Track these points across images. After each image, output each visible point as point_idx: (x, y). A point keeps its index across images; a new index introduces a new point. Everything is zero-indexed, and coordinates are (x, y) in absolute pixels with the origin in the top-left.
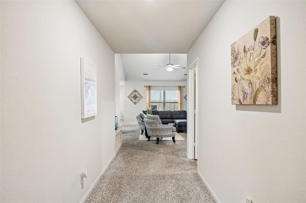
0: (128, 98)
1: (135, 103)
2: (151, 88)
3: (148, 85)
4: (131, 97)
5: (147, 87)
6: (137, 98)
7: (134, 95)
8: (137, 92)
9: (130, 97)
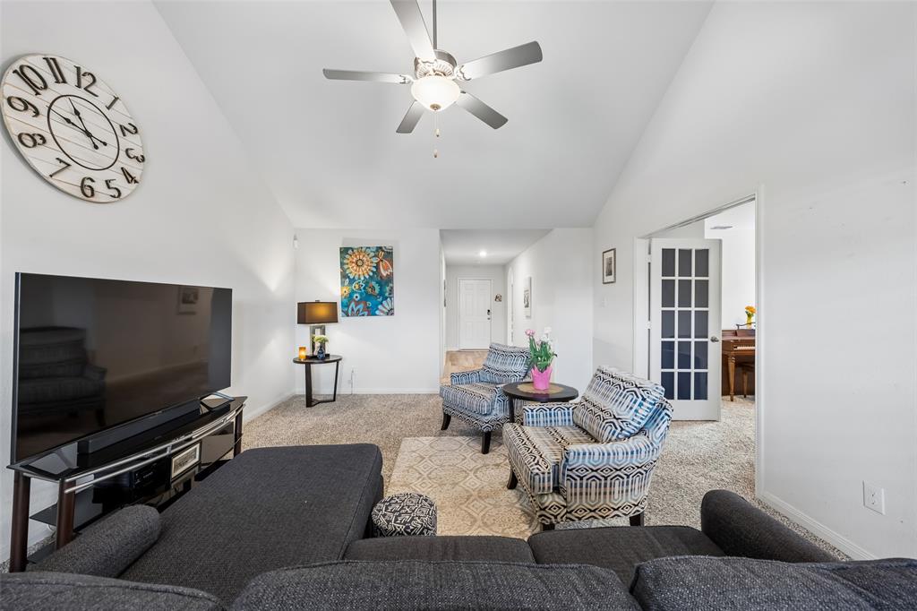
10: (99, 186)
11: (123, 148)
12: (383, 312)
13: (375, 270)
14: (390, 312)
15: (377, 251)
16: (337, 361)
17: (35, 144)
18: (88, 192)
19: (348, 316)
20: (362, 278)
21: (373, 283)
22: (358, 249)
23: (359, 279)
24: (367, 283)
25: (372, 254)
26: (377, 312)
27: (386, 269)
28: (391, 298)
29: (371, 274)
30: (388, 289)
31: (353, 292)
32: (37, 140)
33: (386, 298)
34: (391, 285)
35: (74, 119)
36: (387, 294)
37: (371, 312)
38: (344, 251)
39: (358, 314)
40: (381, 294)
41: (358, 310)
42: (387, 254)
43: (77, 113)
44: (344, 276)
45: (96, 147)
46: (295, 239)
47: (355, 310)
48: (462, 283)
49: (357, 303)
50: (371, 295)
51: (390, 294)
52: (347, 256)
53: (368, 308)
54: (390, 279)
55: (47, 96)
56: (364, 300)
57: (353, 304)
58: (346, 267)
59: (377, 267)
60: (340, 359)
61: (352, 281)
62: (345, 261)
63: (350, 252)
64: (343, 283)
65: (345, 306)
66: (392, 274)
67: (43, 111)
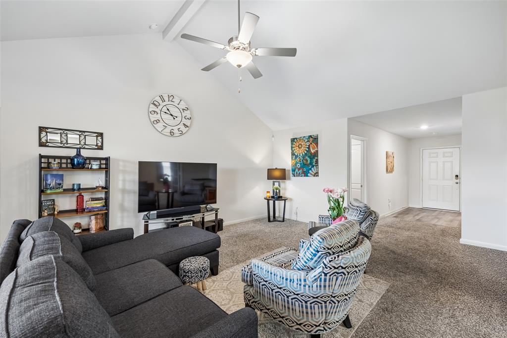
10: (176, 131)
11: (183, 116)
12: (312, 174)
13: (307, 149)
14: (316, 174)
15: (309, 138)
16: (285, 200)
17: (157, 122)
18: (172, 134)
19: (295, 176)
20: (301, 155)
21: (307, 157)
22: (299, 138)
23: (300, 155)
24: (303, 157)
25: (306, 140)
26: (309, 175)
27: (313, 149)
28: (316, 166)
29: (306, 152)
30: (314, 160)
31: (297, 163)
32: (158, 121)
33: (313, 166)
34: (316, 158)
35: (167, 112)
36: (314, 164)
37: (306, 174)
38: (293, 140)
39: (299, 175)
40: (311, 163)
41: (299, 173)
42: (315, 140)
43: (168, 110)
44: (293, 154)
45: (174, 119)
46: (273, 137)
47: (298, 173)
48: (426, 153)
49: (299, 169)
50: (306, 164)
51: (316, 164)
52: (294, 143)
53: (304, 172)
54: (316, 154)
55: (160, 107)
56: (302, 168)
57: (297, 170)
58: (293, 149)
59: (309, 148)
60: (287, 199)
61: (296, 157)
62: (293, 146)
63: (295, 140)
64: (292, 158)
65: (294, 170)
66: (317, 151)
67: (159, 112)
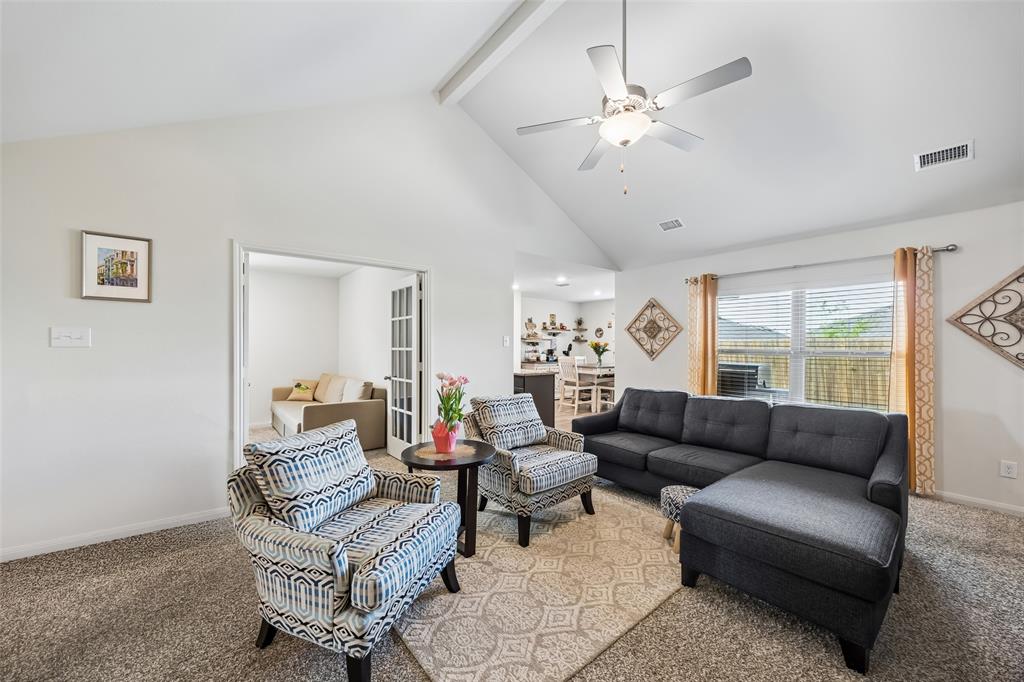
0: (627, 334)
1: (651, 354)
2: (721, 283)
3: (699, 275)
4: (638, 330)
5: (696, 281)
6: (661, 335)
7: (649, 323)
8: (660, 307)
9: (633, 330)
